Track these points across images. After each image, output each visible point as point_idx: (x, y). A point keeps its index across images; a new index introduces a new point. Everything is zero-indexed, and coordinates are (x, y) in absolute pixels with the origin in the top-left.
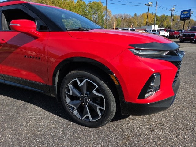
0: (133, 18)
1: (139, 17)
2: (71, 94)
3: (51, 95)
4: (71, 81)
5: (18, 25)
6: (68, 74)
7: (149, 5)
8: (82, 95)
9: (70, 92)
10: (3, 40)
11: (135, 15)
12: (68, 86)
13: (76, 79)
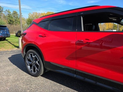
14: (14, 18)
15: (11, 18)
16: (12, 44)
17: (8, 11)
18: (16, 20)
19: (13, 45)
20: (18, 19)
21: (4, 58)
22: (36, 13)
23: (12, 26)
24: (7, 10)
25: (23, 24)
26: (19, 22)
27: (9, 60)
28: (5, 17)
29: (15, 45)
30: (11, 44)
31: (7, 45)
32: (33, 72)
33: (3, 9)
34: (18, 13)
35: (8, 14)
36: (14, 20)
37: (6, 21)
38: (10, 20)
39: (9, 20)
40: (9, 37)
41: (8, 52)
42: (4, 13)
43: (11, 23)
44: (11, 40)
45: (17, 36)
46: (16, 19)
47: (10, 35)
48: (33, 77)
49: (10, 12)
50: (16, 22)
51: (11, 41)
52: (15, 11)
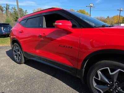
0: (107, 19)
1: (111, 18)
2: (99, 79)
3: (77, 76)
4: (101, 69)
5: (61, 24)
6: (98, 63)
7: (121, 10)
8: (111, 82)
9: (98, 78)
10: (44, 34)
11: (108, 17)
12: (97, 72)
13: (108, 68)
15: (17, 15)
17: (14, 9)
22: (40, 9)
24: (13, 7)
28: (11, 14)
32: (18, 60)
33: (9, 7)
34: (23, 10)
35: (14, 12)
37: (12, 18)
39: (15, 18)
42: (10, 10)
46: (22, 16)
48: (18, 64)
49: (16, 10)
52: (21, 8)
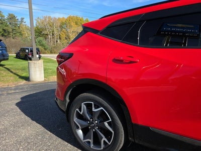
14: (10, 26)
15: (5, 26)
16: (14, 72)
18: (13, 30)
19: (15, 76)
20: (17, 28)
21: (8, 104)
22: (49, 17)
23: (8, 40)
25: (27, 37)
26: (20, 32)
27: (20, 108)
29: (19, 74)
30: (12, 72)
31: (6, 76)
32: (92, 145)
36: (11, 30)
38: (3, 30)
39: (1, 30)
40: (7, 59)
41: (11, 89)
43: (6, 34)
44: (9, 65)
45: (19, 58)
46: (14, 28)
47: (8, 56)
49: (2, 16)
50: (15, 34)
51: (11, 68)
52: (13, 15)
